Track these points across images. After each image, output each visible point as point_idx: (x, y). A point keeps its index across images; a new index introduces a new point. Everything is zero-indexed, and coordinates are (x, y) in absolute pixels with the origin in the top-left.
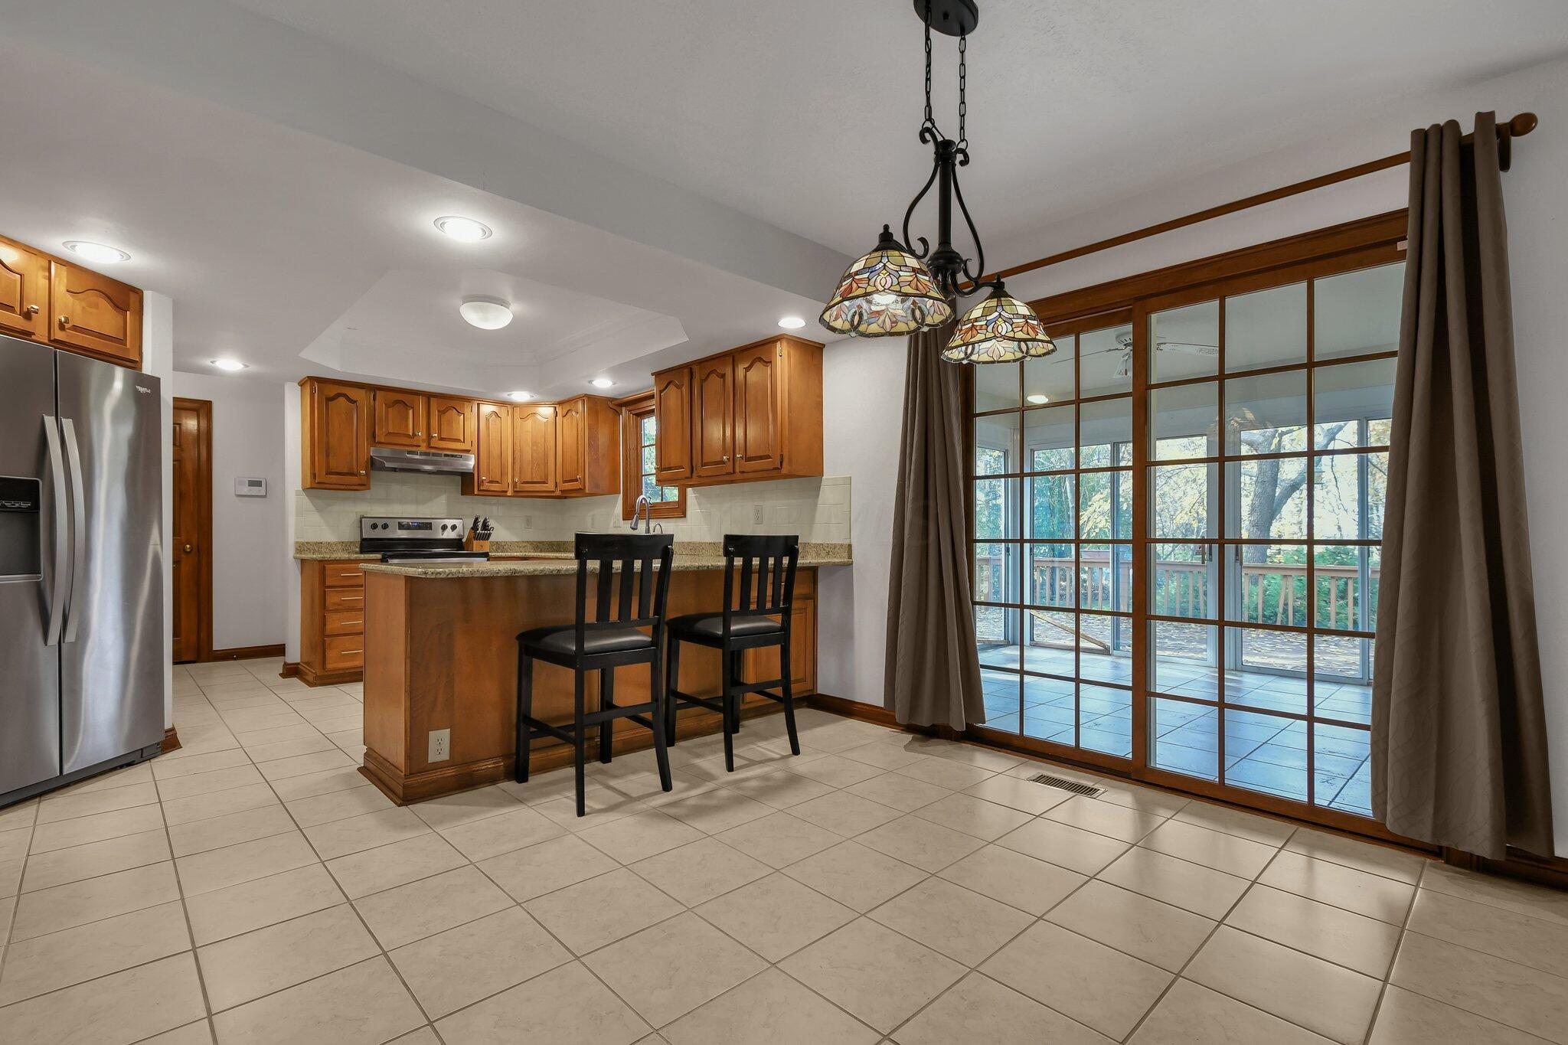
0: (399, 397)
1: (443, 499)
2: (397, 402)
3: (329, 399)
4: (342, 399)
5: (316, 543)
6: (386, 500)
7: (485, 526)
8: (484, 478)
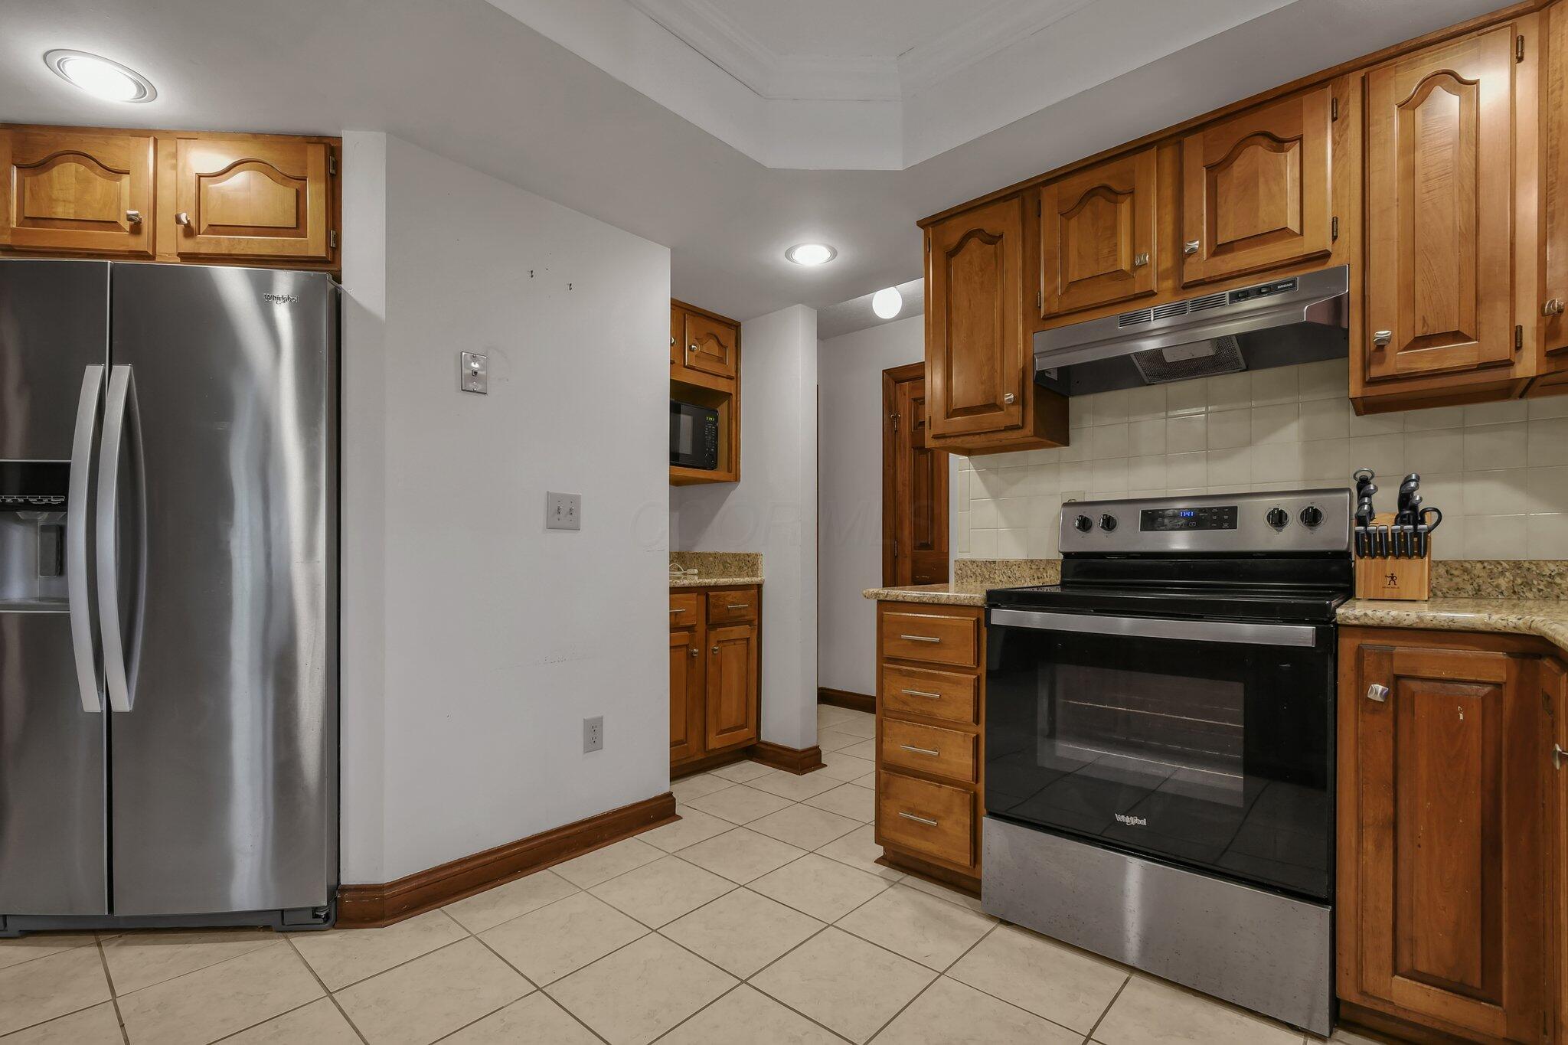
0: (1096, 177)
1: (1291, 433)
2: (1091, 193)
3: (952, 253)
4: (974, 244)
5: (986, 563)
6: (1128, 457)
7: (1408, 508)
8: (1383, 333)
